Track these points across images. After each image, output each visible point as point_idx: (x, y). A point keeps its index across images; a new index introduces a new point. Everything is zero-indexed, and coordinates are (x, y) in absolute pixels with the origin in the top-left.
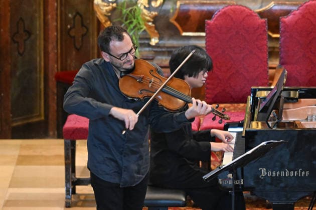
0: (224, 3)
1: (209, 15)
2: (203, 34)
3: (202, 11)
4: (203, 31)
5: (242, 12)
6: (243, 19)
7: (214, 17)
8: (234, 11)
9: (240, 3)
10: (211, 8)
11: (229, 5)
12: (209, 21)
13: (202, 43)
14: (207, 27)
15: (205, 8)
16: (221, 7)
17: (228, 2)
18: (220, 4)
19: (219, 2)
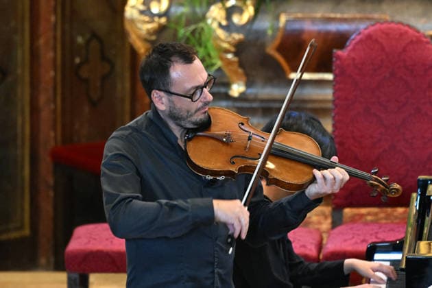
0: (368, 19)
1: (341, 40)
2: (329, 76)
3: (328, 33)
4: (328, 70)
5: (402, 34)
6: (404, 50)
7: (350, 45)
8: (386, 34)
9: (398, 18)
10: (344, 27)
11: (378, 22)
12: (340, 52)
13: (328, 94)
14: (336, 62)
15: (333, 27)
16: (362, 26)
17: (376, 16)
18: (361, 19)
19: (358, 16)
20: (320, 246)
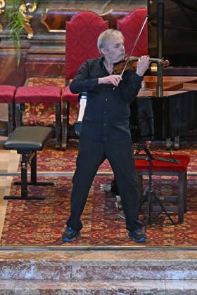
0: (79, 10)
1: (68, 18)
2: (65, 31)
3: (63, 15)
4: (65, 29)
5: (91, 16)
6: (92, 21)
7: (72, 20)
8: (85, 15)
9: (89, 10)
10: (70, 13)
11: (83, 11)
12: (67, 22)
13: (64, 37)
14: (67, 26)
15: (65, 13)
16: (76, 13)
17: (81, 9)
18: (76, 10)
19: (75, 9)
20: (61, 93)
